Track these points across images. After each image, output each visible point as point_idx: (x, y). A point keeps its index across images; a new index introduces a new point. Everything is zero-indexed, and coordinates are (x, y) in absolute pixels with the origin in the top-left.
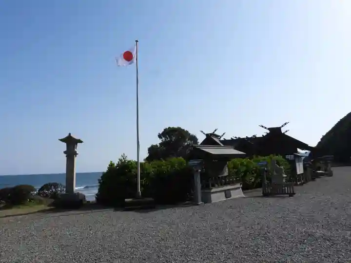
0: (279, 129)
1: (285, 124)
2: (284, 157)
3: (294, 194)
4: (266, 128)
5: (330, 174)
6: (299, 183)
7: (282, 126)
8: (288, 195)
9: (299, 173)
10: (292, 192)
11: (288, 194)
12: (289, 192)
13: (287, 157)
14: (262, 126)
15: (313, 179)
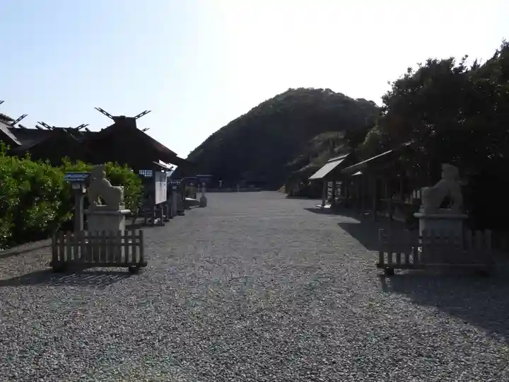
0: (132, 121)
1: (144, 113)
2: (136, 172)
3: (145, 265)
4: (108, 115)
5: (203, 204)
6: (156, 221)
7: (139, 116)
9: (158, 201)
10: (138, 260)
11: (125, 264)
12: (130, 260)
13: (141, 172)
14: (102, 111)
15: (180, 213)
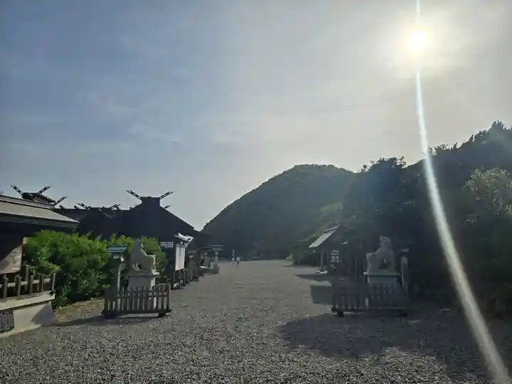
0: (157, 200)
1: (167, 194)
3: (169, 311)
4: (137, 196)
5: (215, 271)
6: (175, 285)
8: (157, 315)
9: (177, 268)
10: (165, 307)
11: (156, 311)
12: (159, 307)
13: (163, 244)
14: (132, 193)
15: (195, 279)
